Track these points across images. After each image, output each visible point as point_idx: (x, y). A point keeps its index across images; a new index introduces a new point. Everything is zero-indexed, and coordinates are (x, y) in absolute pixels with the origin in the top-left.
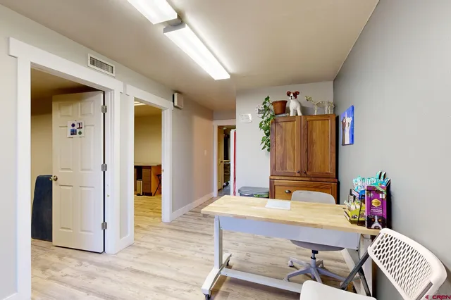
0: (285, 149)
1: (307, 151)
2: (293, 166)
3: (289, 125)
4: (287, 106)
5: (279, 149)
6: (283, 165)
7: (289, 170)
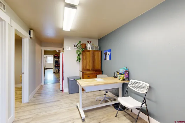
0: (87, 61)
1: (94, 62)
2: (89, 67)
3: (88, 52)
4: (86, 46)
5: (85, 61)
6: (86, 67)
7: (88, 68)
